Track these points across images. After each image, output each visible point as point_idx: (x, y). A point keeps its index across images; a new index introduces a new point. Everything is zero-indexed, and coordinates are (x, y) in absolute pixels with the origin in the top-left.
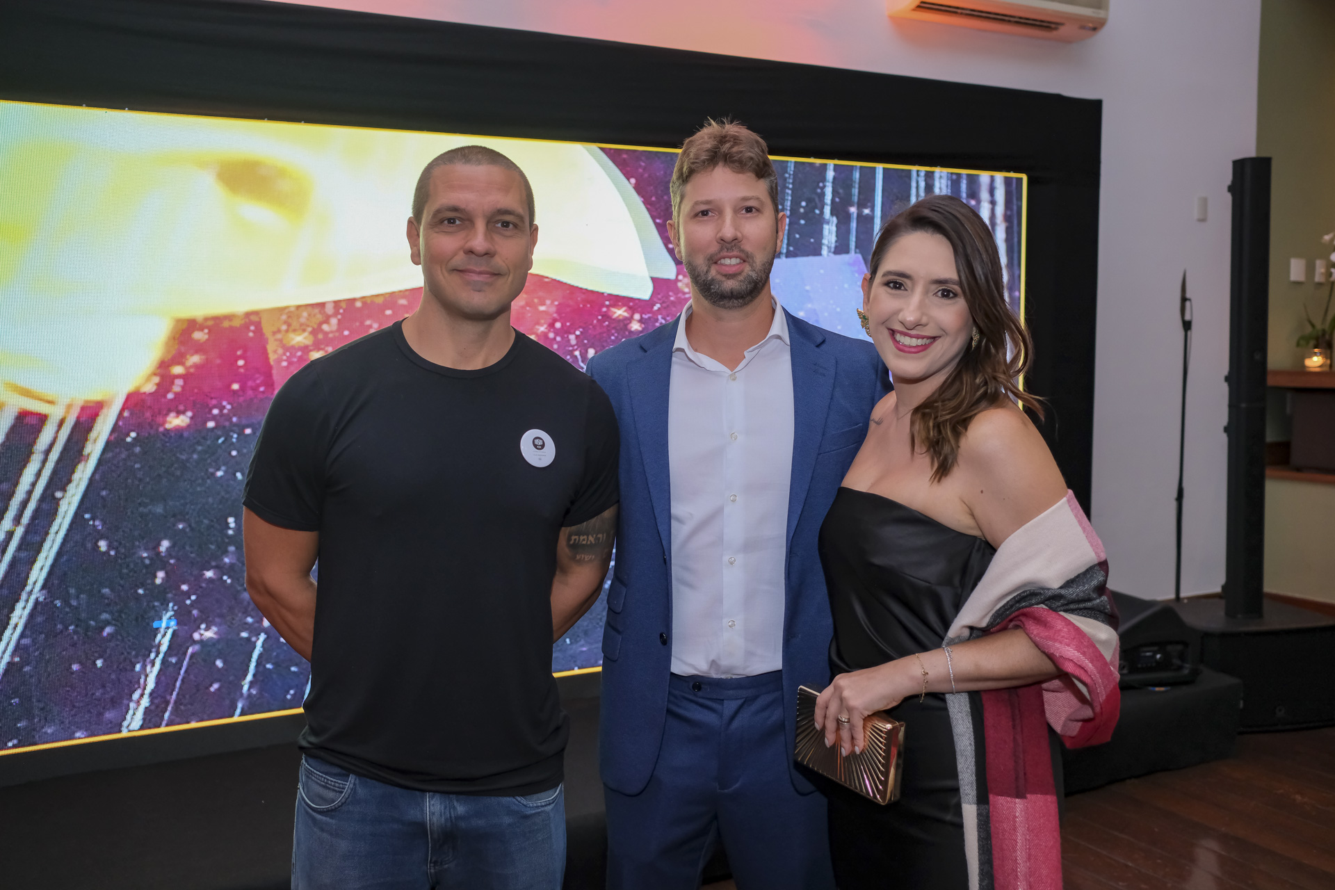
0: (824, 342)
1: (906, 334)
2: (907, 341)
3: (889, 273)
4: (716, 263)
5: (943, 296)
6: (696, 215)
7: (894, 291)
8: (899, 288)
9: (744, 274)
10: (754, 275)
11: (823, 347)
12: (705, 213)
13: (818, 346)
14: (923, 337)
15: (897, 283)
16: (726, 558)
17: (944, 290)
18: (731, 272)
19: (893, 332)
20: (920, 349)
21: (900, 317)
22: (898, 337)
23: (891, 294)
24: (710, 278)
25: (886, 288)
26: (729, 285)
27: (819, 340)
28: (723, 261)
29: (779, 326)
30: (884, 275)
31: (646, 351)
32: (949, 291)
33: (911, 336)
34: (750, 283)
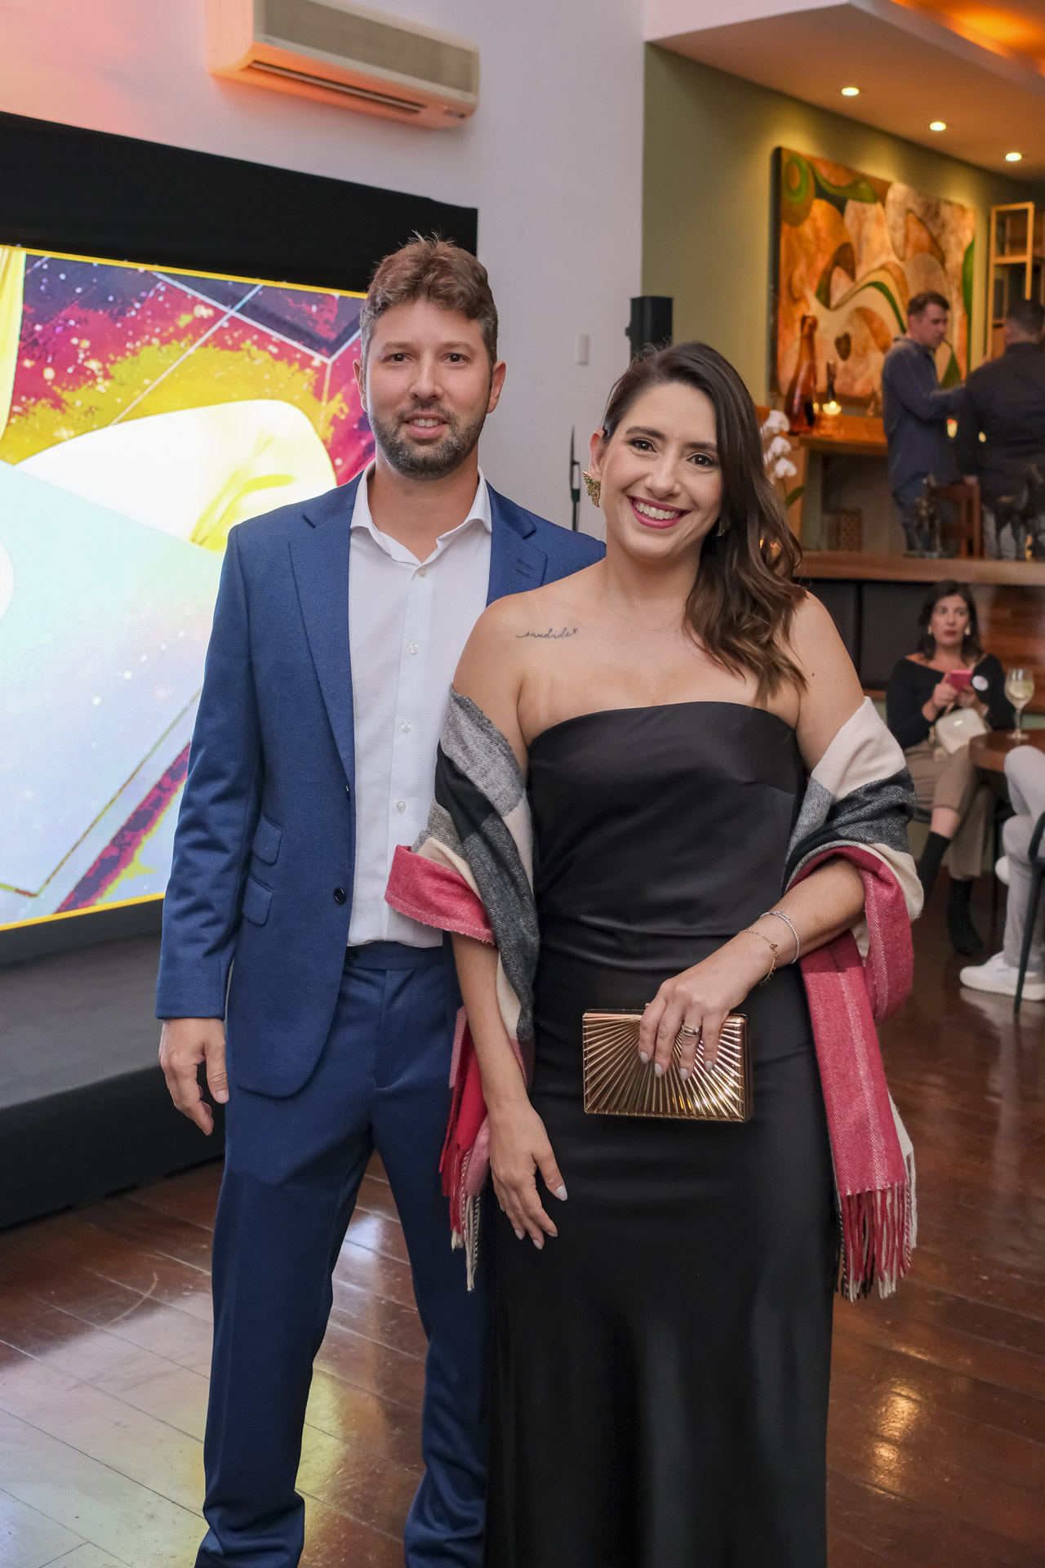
0: (534, 532)
1: (651, 504)
2: (653, 512)
3: (637, 429)
4: (407, 422)
5: (698, 462)
6: (387, 359)
7: (641, 452)
8: (646, 448)
9: (443, 440)
10: (455, 441)
11: (532, 538)
12: (398, 358)
13: (525, 538)
14: (671, 510)
15: (645, 442)
16: (393, 802)
17: (698, 456)
18: (425, 437)
19: (634, 500)
20: (667, 523)
21: (648, 482)
22: (642, 507)
23: (637, 455)
24: (398, 441)
25: (632, 447)
26: (422, 451)
27: (528, 530)
28: (416, 422)
29: (480, 509)
30: (629, 432)
31: (314, 526)
32: (705, 459)
33: (658, 507)
34: (449, 451)
